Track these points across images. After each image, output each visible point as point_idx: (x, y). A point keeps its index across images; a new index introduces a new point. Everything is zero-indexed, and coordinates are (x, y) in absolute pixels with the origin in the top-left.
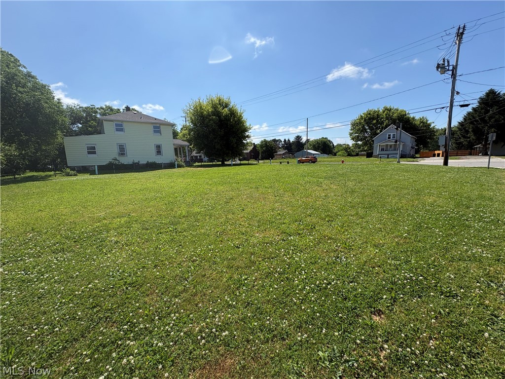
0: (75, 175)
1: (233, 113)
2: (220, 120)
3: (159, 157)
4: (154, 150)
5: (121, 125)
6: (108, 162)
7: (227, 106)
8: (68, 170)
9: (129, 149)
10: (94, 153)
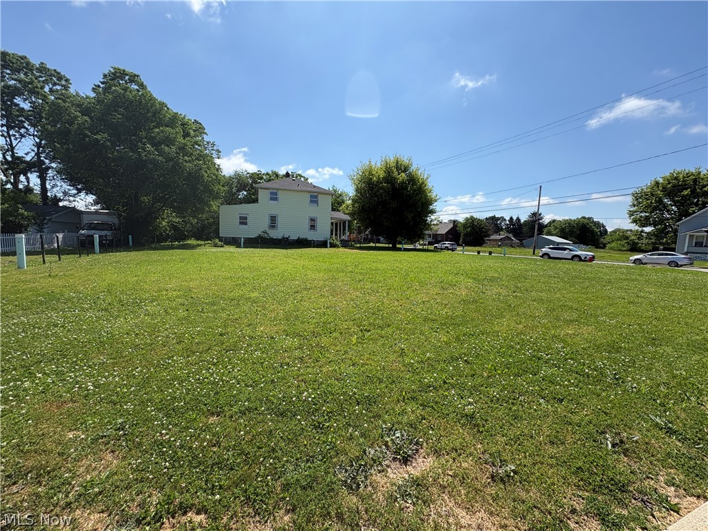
0: (222, 246)
1: (412, 179)
2: (394, 189)
3: (312, 232)
4: (307, 224)
5: (276, 194)
6: (257, 235)
7: (406, 169)
8: (217, 241)
9: (280, 221)
10: (246, 223)
